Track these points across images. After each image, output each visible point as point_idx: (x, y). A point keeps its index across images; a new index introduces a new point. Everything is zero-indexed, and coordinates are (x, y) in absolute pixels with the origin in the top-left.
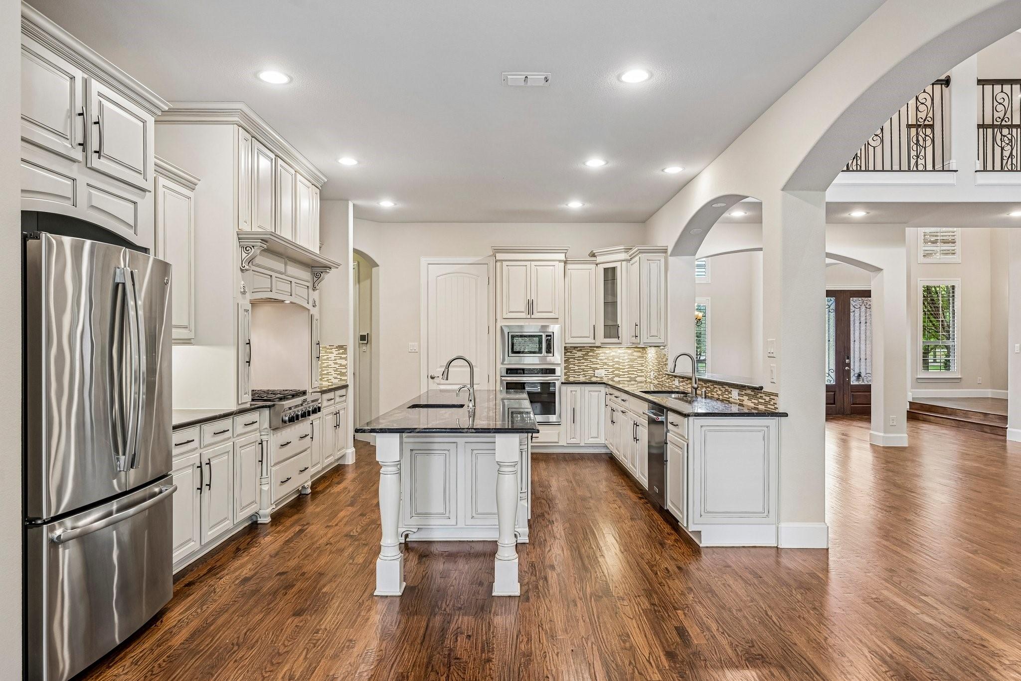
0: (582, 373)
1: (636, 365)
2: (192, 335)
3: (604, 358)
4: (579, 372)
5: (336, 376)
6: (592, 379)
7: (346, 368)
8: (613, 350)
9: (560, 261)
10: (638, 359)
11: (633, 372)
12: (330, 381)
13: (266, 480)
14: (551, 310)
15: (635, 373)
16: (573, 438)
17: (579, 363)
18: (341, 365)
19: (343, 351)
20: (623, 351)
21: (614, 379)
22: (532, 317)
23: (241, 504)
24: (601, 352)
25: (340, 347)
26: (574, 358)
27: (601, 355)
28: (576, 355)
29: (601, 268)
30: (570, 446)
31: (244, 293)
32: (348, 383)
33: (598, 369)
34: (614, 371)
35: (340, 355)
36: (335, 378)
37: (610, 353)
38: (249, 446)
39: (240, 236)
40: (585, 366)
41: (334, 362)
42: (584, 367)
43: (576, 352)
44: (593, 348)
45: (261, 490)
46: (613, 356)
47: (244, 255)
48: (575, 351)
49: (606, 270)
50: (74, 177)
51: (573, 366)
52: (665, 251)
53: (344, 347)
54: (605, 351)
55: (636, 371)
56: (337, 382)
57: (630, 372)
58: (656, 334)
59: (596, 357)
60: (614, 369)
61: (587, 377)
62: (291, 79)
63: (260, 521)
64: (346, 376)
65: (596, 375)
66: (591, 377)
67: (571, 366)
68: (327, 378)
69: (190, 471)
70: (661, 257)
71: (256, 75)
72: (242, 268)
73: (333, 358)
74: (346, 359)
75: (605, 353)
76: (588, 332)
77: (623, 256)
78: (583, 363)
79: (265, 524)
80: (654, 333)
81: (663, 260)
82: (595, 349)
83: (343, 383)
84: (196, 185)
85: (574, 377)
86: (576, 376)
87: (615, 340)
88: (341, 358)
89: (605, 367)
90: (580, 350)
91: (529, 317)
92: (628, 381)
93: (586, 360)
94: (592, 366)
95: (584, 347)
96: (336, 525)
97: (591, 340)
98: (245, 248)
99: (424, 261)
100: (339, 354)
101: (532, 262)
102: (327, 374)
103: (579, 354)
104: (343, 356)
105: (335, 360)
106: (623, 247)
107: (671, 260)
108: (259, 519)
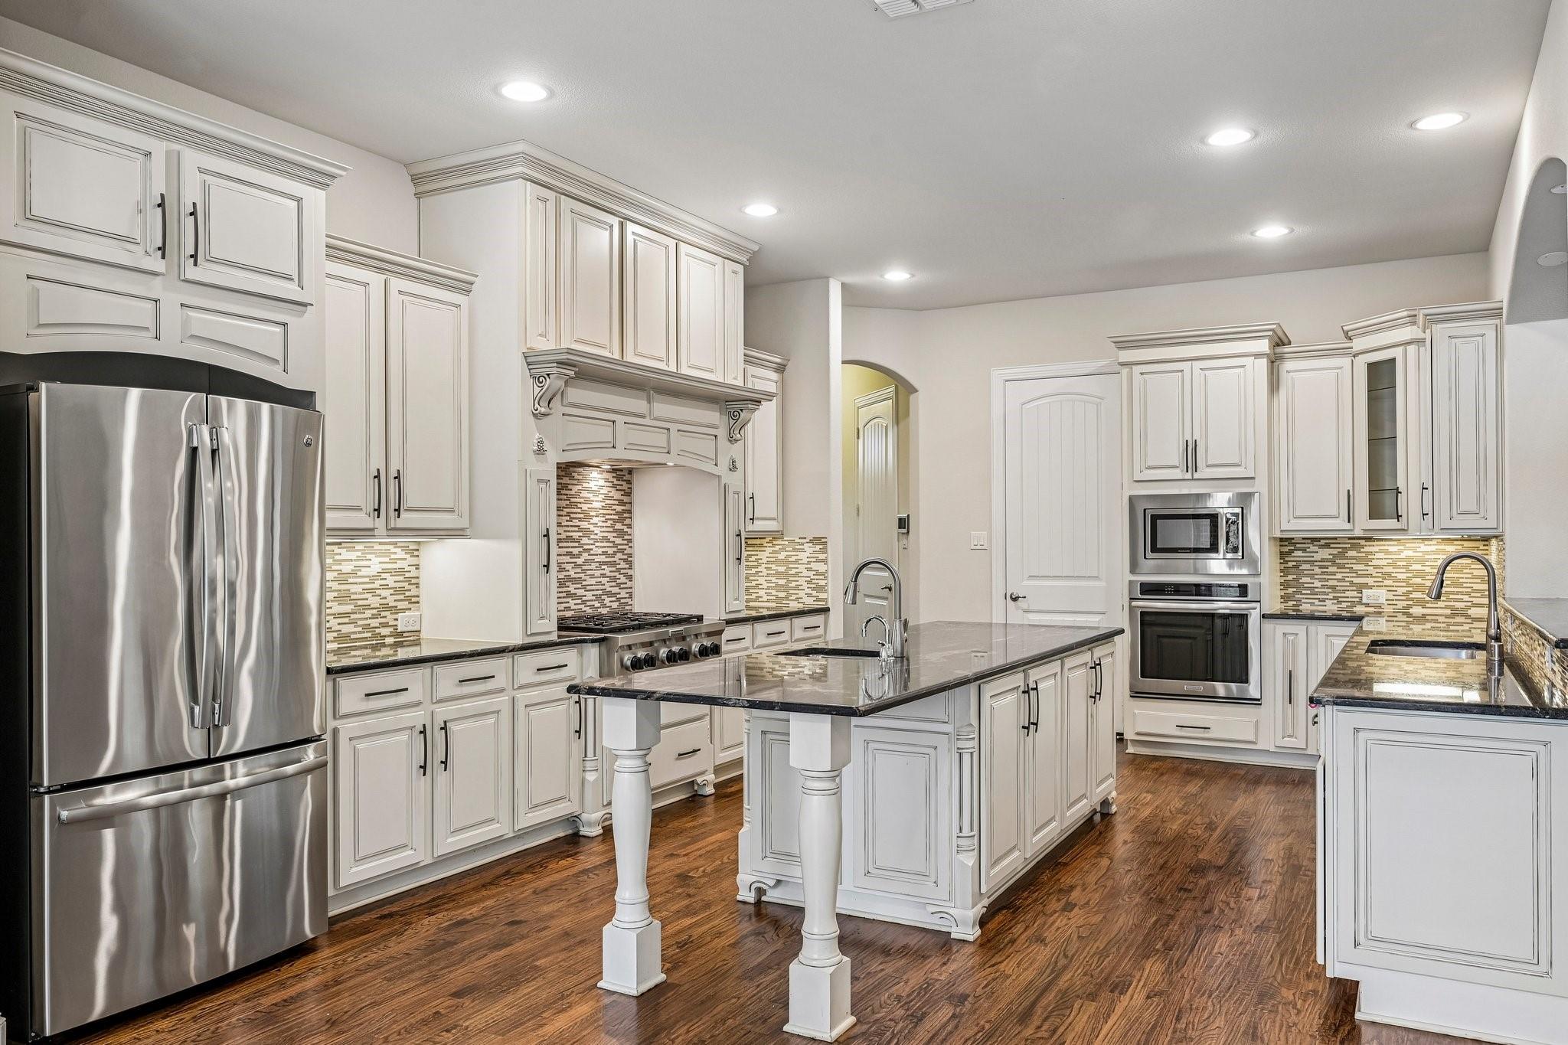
0: (1331, 596)
1: (1469, 580)
2: (464, 523)
3: (1384, 562)
4: (1325, 593)
5: (809, 591)
6: (1355, 609)
7: (826, 578)
8: (1407, 545)
9: (1257, 356)
10: (1473, 566)
11: (1461, 597)
12: (800, 600)
13: (593, 764)
14: (1236, 461)
15: (1466, 598)
16: (1289, 736)
17: (1323, 573)
18: (818, 573)
19: (821, 547)
20: (1433, 548)
21: (1411, 611)
22: (1196, 476)
23: (530, 799)
24: (1376, 549)
25: (816, 540)
26: (1312, 563)
27: (1378, 555)
28: (1317, 557)
29: (1362, 362)
30: (1281, 753)
31: (540, 451)
32: (829, 605)
33: (1371, 587)
34: (1410, 592)
35: (817, 555)
36: (809, 595)
37: (1400, 552)
38: (552, 704)
39: (529, 360)
40: (1338, 580)
41: (807, 566)
42: (1335, 583)
43: (1316, 549)
44: (1355, 542)
45: (583, 781)
46: (1408, 557)
47: (537, 390)
48: (1313, 548)
49: (1372, 367)
50: (156, 297)
51: (1308, 580)
52: (1496, 313)
53: (823, 540)
54: (1386, 547)
55: (1468, 593)
56: (810, 603)
57: (1451, 596)
58: (1474, 508)
59: (1366, 560)
60: (1411, 589)
61: (1344, 605)
62: (552, 94)
63: (585, 831)
64: (826, 591)
65: (1364, 601)
66: (1353, 604)
67: (1304, 580)
68: (796, 596)
69: (404, 737)
70: (1487, 327)
71: (496, 90)
72: (534, 411)
73: (805, 561)
74: (825, 561)
75: (1387, 552)
76: (1334, 505)
77: (1408, 333)
78: (1334, 574)
79: (589, 837)
80: (1468, 504)
81: (1491, 335)
82: (1363, 542)
83: (821, 605)
84: (472, 284)
85: (1312, 604)
86: (1317, 602)
87: (1391, 523)
88: (818, 561)
89: (1387, 582)
90: (1327, 546)
91: (1188, 476)
92: (1447, 617)
93: (1341, 566)
94: (1356, 580)
95: (1336, 538)
96: (684, 855)
97: (1341, 523)
98: (537, 379)
99: (998, 375)
100: (815, 552)
101: (1194, 363)
102: (797, 588)
103: (1325, 554)
104: (822, 556)
105: (809, 563)
106: (1405, 314)
107: (1512, 331)
108: (581, 828)
